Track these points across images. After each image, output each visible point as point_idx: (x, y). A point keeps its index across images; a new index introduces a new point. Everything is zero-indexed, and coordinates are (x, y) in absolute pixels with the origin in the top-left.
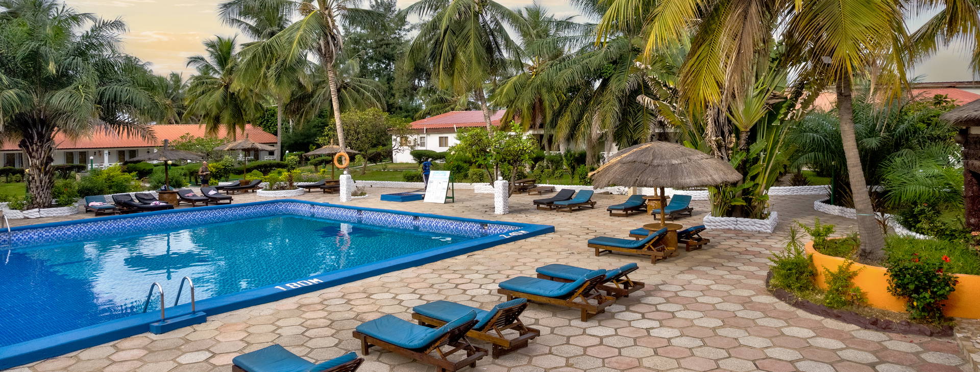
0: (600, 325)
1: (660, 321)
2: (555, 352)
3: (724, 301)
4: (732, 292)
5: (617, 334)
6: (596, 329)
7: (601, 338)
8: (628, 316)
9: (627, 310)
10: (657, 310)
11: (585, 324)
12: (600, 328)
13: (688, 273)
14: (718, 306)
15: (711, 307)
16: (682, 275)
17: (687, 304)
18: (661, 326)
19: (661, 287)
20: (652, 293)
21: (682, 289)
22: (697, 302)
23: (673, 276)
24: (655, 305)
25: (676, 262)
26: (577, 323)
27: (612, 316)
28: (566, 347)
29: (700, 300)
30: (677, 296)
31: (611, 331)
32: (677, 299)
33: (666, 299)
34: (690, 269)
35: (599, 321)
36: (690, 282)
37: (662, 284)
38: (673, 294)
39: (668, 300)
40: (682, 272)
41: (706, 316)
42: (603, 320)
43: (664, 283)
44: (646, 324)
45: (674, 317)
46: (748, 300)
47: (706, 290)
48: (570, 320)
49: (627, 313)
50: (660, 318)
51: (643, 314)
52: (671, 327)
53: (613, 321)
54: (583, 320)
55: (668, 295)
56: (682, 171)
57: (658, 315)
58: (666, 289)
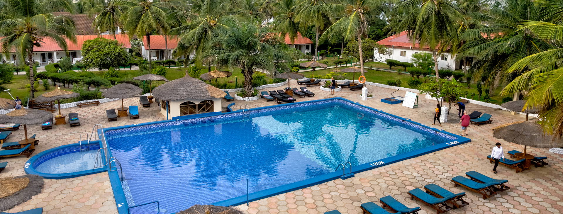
0: (490, 202)
1: (514, 205)
2: (473, 211)
3: (544, 201)
4: (549, 197)
5: (496, 208)
6: (489, 204)
7: (490, 208)
8: (501, 200)
9: (501, 197)
10: (514, 200)
11: (484, 201)
12: (490, 204)
13: (532, 182)
14: (540, 203)
15: (537, 203)
16: (529, 182)
17: (528, 199)
18: (514, 208)
19: (517, 188)
20: (513, 190)
21: (527, 190)
22: (532, 199)
23: (524, 182)
24: (513, 197)
25: (528, 173)
26: (481, 199)
27: (495, 199)
28: (477, 209)
29: (533, 198)
30: (524, 194)
31: (494, 206)
32: (523, 196)
33: (519, 195)
34: (534, 179)
35: (490, 200)
36: (531, 187)
37: (518, 186)
38: (522, 193)
39: (519, 196)
40: (529, 181)
41: (533, 207)
42: (491, 200)
43: (519, 186)
44: (508, 205)
45: (520, 204)
46: (555, 203)
47: (538, 194)
48: (478, 198)
49: (501, 199)
50: (514, 204)
51: (507, 200)
52: (518, 209)
53: (495, 201)
54: (483, 199)
55: (520, 193)
56: (536, 140)
57: (513, 202)
58: (520, 189)
